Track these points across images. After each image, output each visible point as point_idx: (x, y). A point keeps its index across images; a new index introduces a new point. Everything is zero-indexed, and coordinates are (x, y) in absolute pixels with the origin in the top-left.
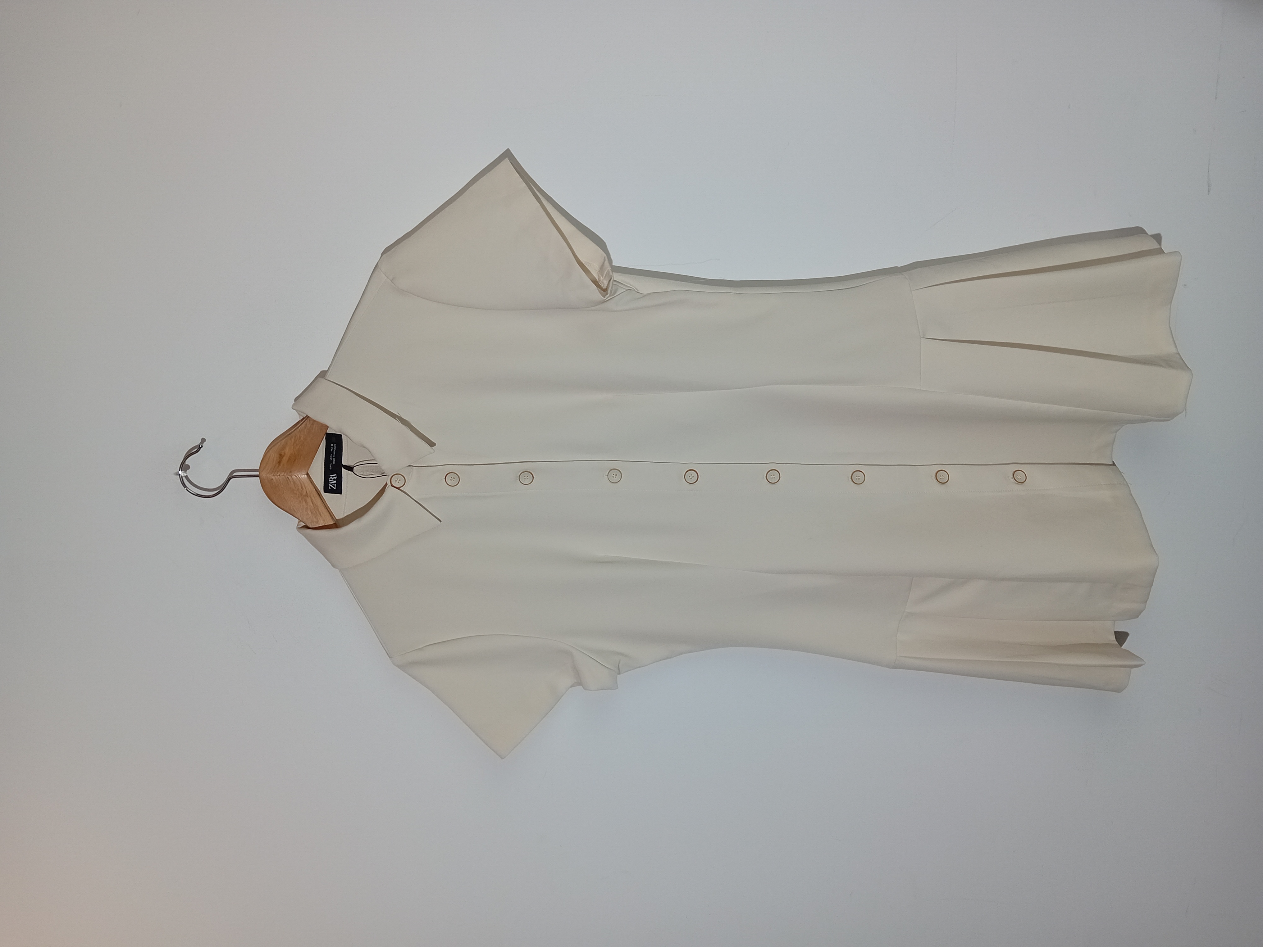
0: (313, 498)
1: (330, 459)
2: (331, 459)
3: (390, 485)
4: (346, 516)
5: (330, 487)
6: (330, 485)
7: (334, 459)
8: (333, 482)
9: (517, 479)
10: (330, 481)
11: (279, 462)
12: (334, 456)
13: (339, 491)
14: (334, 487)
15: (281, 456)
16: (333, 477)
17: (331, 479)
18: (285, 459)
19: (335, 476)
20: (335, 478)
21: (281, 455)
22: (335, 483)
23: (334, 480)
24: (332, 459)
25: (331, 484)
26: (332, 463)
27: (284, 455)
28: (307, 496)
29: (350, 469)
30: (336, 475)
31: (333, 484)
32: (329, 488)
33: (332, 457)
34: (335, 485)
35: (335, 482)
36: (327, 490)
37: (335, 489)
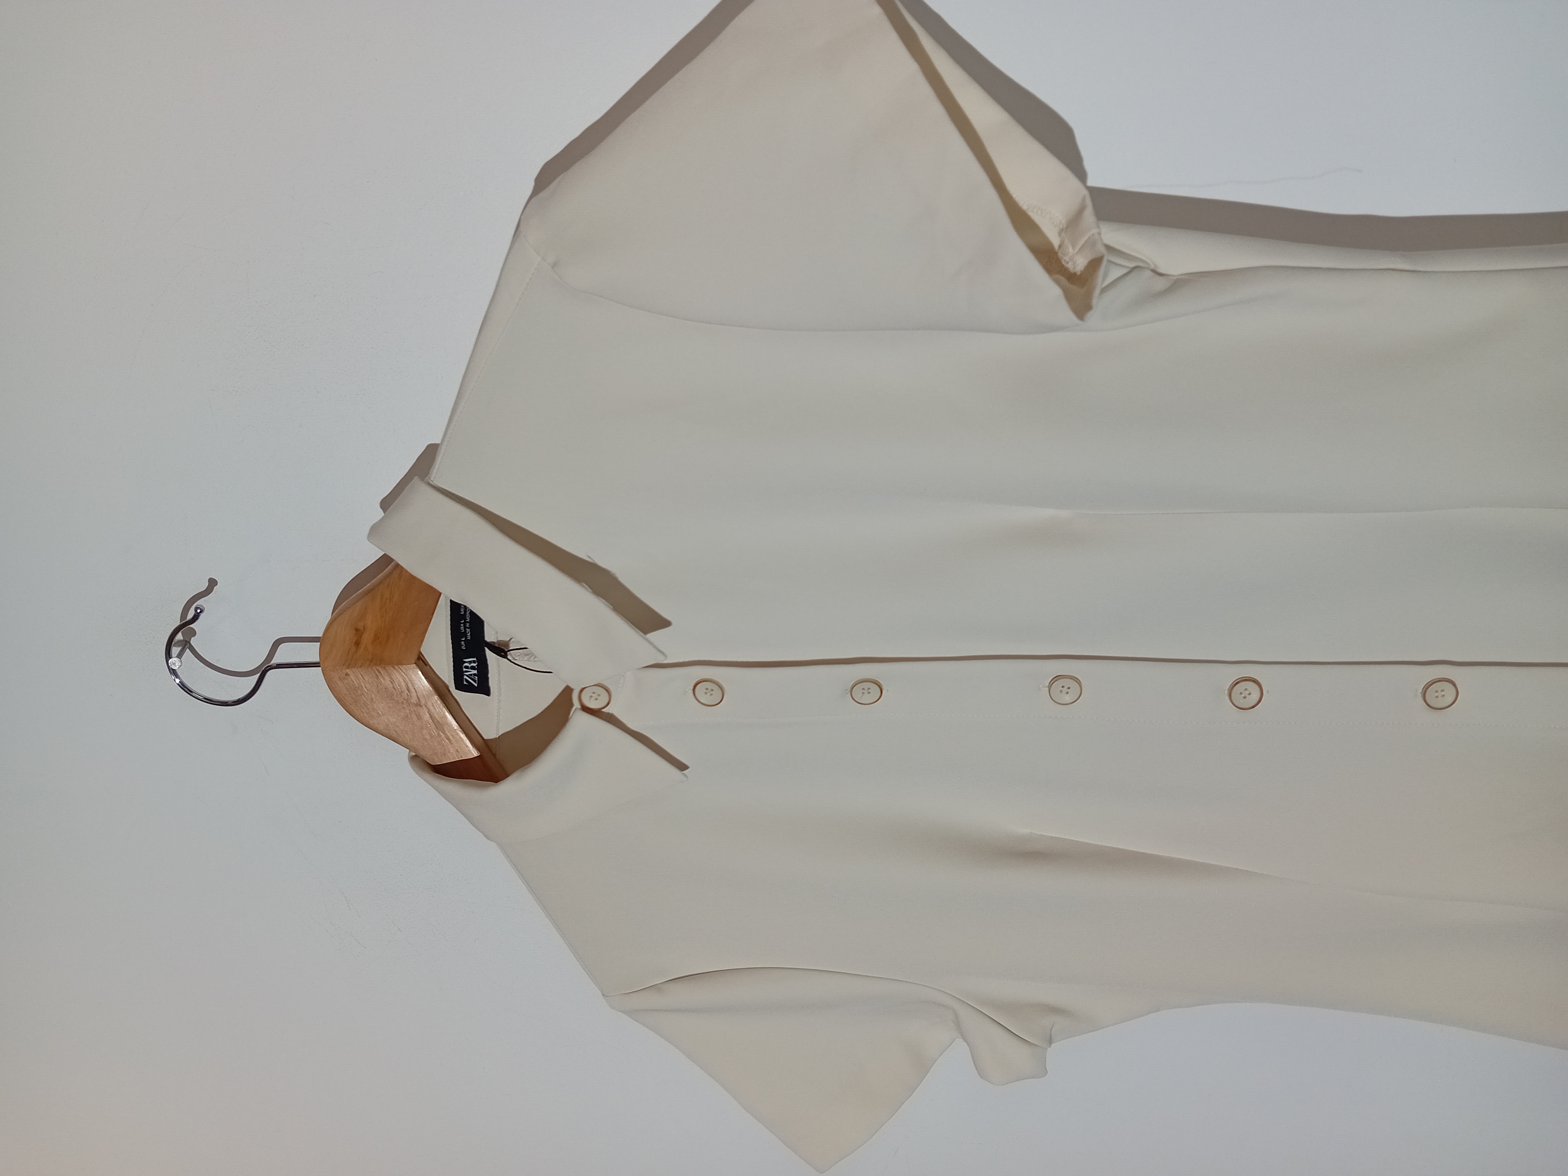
0: (431, 708)
1: (460, 630)
2: (462, 628)
3: (579, 707)
4: (501, 735)
5: (467, 681)
6: (465, 677)
7: (468, 630)
8: (470, 673)
9: (847, 693)
10: (464, 670)
11: (357, 644)
12: (468, 625)
13: (483, 688)
14: (475, 681)
15: (359, 632)
16: (470, 662)
17: (467, 667)
18: (367, 638)
19: (474, 662)
20: (474, 665)
21: (357, 630)
22: (475, 674)
23: (473, 668)
24: (465, 631)
25: (467, 675)
26: (466, 637)
27: (364, 629)
28: (421, 706)
29: (501, 650)
30: (475, 659)
31: (471, 675)
32: (465, 683)
33: (465, 627)
34: (477, 677)
35: (475, 672)
36: (460, 685)
37: (476, 685)
